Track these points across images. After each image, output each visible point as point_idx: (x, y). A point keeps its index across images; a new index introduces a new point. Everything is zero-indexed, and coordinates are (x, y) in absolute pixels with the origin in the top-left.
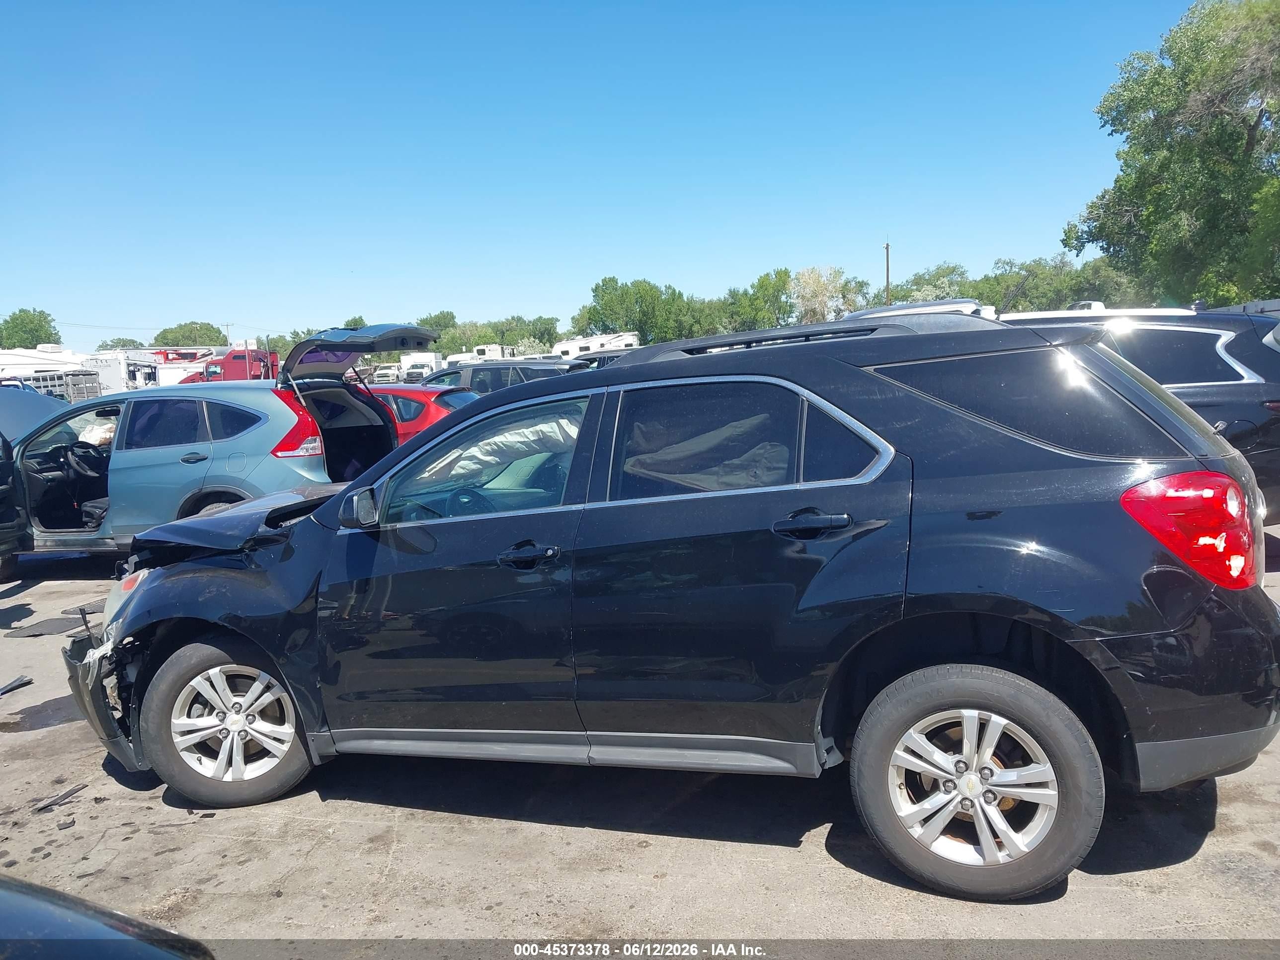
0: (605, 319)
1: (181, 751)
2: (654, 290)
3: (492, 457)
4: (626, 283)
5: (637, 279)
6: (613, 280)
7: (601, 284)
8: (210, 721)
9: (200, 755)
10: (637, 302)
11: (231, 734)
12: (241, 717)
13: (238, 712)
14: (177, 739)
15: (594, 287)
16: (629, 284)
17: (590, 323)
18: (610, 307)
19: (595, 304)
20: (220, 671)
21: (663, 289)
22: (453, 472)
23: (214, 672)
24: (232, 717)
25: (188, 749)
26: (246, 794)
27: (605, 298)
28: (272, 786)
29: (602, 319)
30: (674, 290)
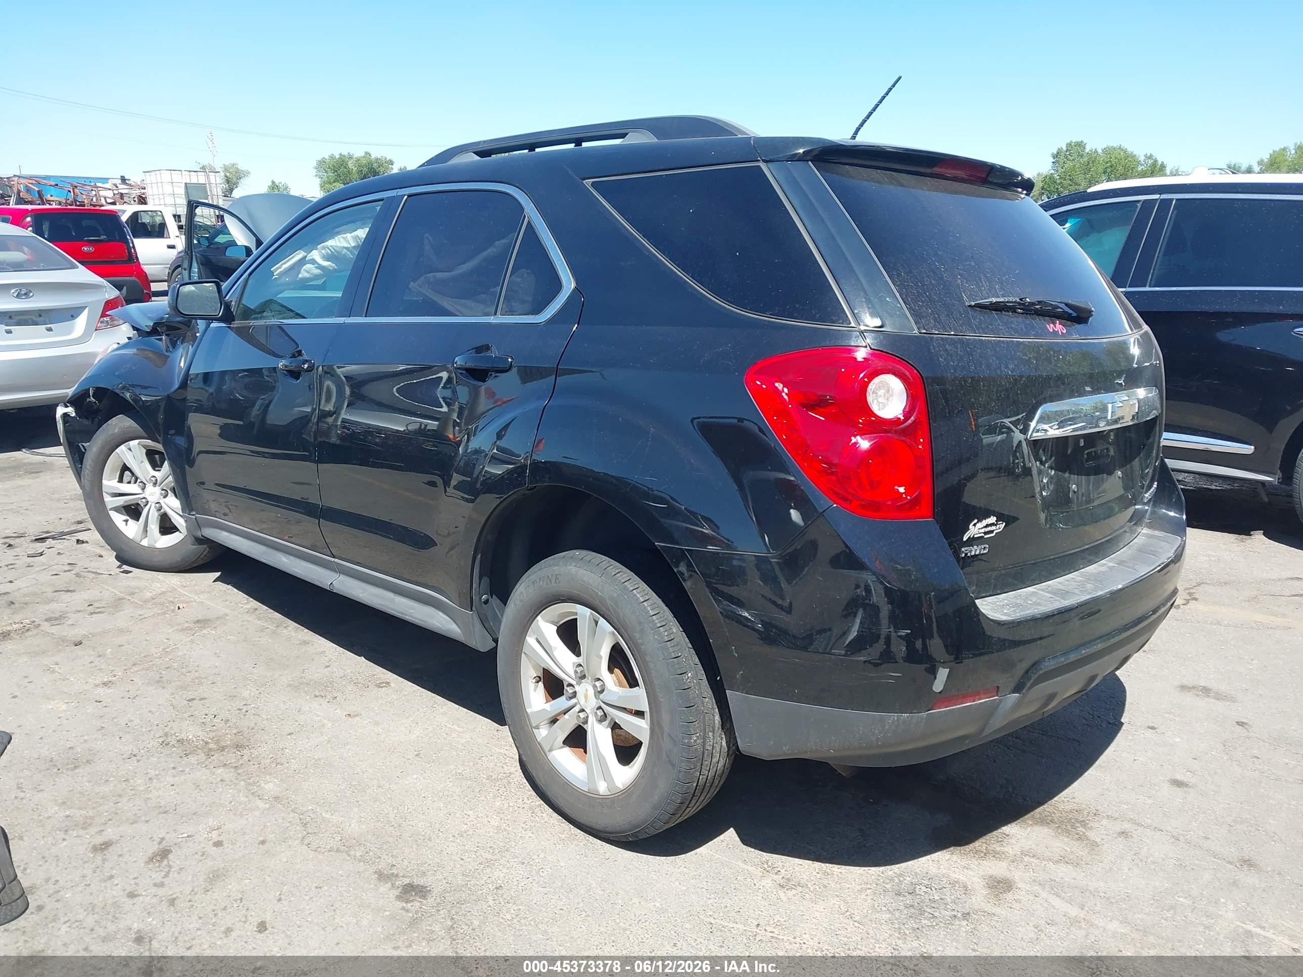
0: (1062, 189)
1: (111, 509)
2: (1129, 159)
3: (329, 263)
4: (1096, 150)
5: (1111, 144)
6: (1080, 145)
7: (1065, 149)
8: (134, 488)
9: (128, 518)
10: (1105, 172)
11: (149, 504)
12: (157, 490)
13: (155, 484)
14: (107, 499)
15: (1055, 152)
16: (1100, 151)
17: (1043, 194)
18: (1070, 176)
19: (1053, 172)
20: (139, 444)
21: (1142, 158)
22: (300, 276)
23: (134, 443)
24: (150, 488)
25: (116, 509)
26: (157, 560)
27: (1066, 166)
28: (177, 558)
29: (1057, 189)
30: (1156, 161)
